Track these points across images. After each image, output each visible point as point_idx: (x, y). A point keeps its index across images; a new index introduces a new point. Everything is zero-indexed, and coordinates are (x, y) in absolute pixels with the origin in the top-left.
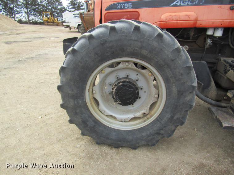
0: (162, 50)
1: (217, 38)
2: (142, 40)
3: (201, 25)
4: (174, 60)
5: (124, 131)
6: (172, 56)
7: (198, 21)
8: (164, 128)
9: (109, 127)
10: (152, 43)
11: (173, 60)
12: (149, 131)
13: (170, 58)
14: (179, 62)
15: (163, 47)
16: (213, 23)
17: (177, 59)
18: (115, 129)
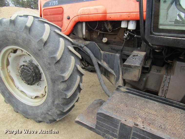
0: (30, 40)
1: (131, 31)
2: (16, 31)
3: (110, 18)
4: (41, 50)
5: (28, 106)
6: (38, 46)
7: (107, 14)
8: (50, 110)
9: (18, 100)
10: (22, 34)
11: (39, 50)
12: (42, 110)
13: (37, 48)
14: (45, 52)
15: (31, 38)
16: (121, 16)
17: (43, 49)
18: (23, 103)
